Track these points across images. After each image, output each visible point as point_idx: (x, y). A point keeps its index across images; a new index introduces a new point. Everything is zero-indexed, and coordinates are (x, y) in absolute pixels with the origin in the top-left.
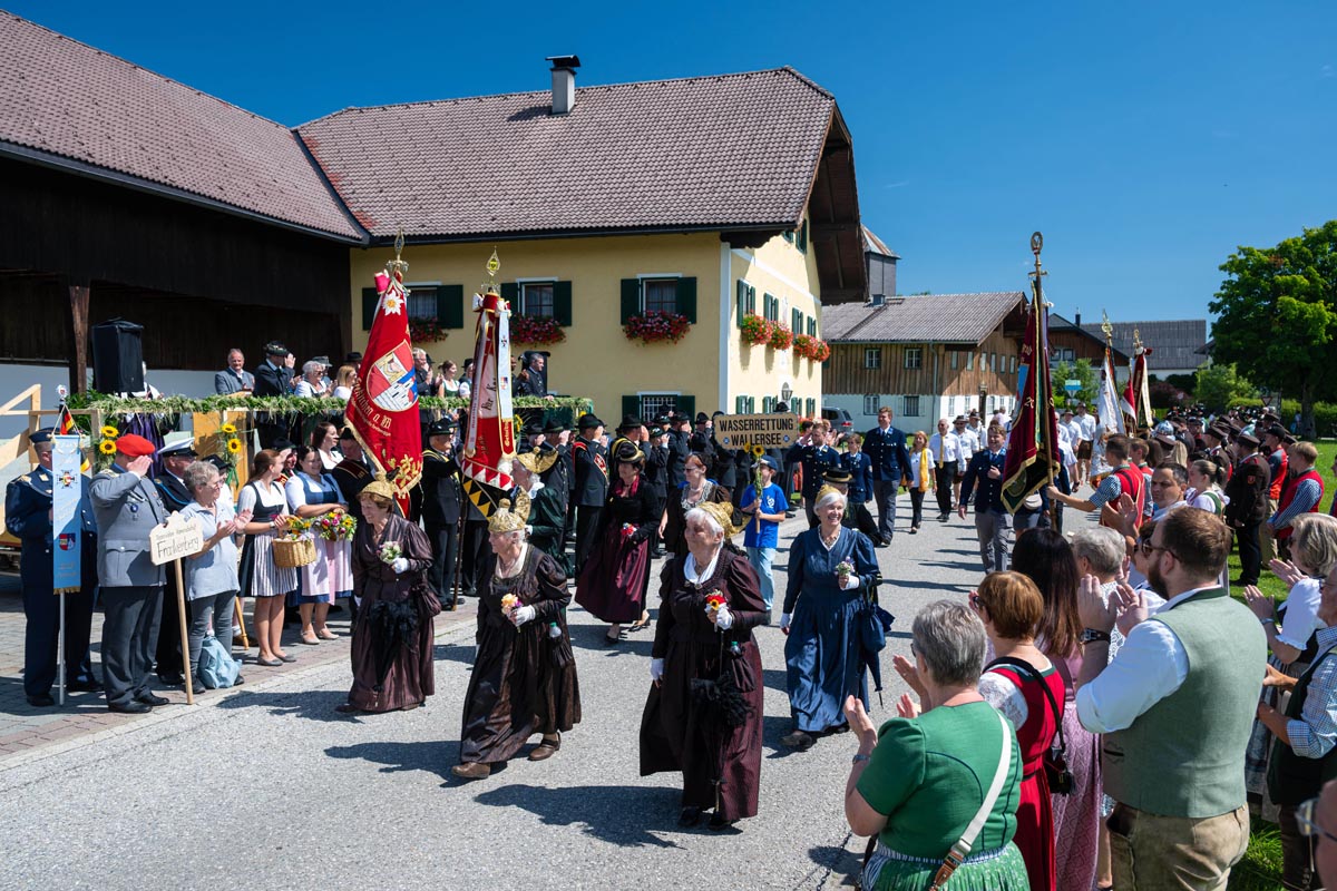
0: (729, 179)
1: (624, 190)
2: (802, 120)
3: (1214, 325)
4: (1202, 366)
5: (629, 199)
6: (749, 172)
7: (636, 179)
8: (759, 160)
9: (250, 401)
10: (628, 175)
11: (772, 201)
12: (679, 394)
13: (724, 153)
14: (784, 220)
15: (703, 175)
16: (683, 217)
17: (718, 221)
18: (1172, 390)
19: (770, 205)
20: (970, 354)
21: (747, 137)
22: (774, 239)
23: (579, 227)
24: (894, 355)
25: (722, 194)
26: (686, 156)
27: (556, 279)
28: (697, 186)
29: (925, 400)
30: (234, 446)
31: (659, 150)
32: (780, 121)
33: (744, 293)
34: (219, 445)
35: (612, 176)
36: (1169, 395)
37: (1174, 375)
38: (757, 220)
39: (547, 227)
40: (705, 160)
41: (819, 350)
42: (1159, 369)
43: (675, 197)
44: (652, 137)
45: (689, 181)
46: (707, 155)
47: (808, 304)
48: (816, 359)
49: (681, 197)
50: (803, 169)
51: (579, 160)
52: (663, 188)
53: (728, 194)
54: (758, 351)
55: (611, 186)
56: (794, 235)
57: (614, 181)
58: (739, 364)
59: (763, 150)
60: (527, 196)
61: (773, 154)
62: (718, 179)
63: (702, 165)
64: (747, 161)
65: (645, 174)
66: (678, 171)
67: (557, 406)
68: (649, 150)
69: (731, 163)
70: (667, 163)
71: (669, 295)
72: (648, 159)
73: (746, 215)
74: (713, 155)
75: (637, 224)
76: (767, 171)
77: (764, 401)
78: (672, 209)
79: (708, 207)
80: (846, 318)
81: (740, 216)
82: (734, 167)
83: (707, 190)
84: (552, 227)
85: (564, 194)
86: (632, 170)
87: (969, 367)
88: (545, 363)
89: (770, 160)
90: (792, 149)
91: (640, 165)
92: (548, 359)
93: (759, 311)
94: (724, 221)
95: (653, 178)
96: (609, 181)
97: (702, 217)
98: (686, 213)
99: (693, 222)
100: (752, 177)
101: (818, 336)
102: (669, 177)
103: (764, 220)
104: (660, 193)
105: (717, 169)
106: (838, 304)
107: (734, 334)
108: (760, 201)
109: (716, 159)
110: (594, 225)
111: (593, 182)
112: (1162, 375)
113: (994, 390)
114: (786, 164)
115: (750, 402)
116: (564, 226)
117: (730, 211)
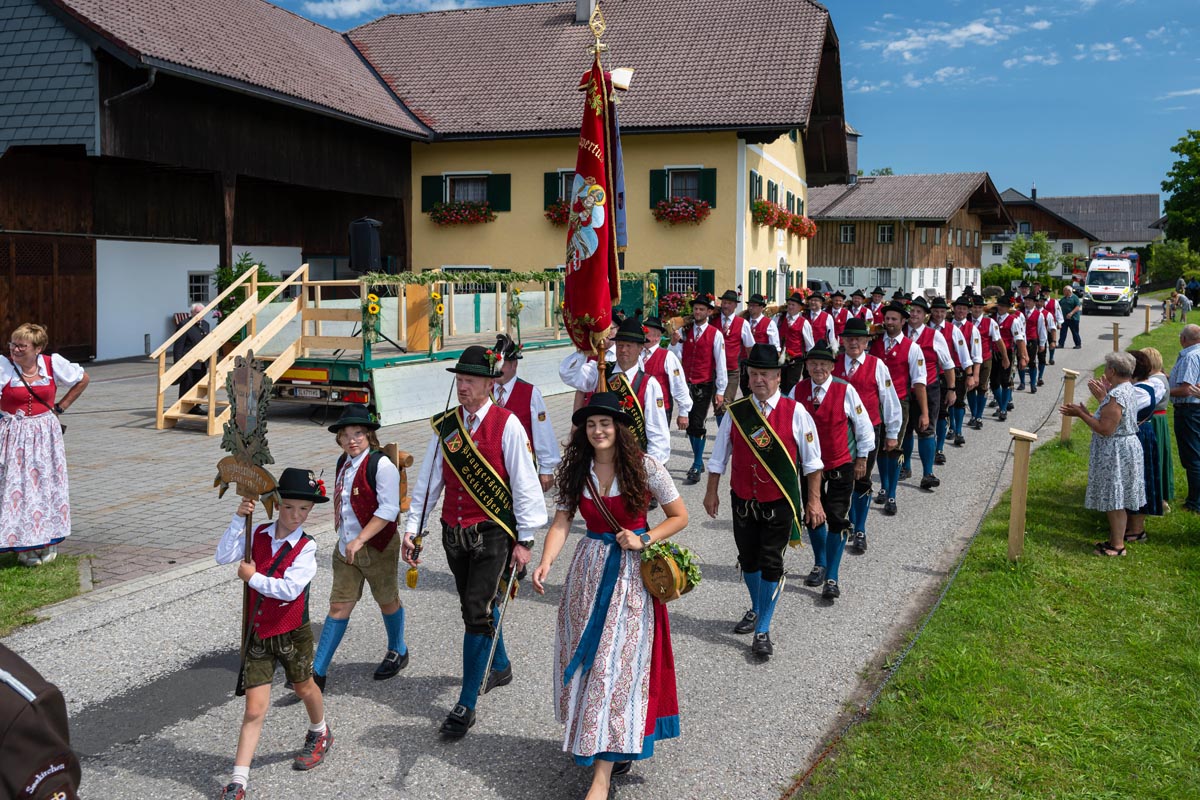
0: (741, 83)
1: (650, 93)
2: (801, 31)
4: (1157, 239)
7: (660, 83)
8: (766, 67)
10: (652, 79)
11: (782, 104)
12: (701, 268)
14: (795, 122)
15: (718, 80)
16: (706, 118)
17: (738, 122)
19: (781, 108)
20: (938, 230)
21: (754, 46)
22: (781, 137)
24: (867, 232)
25: (737, 97)
26: (701, 63)
28: (715, 90)
29: (897, 273)
31: (676, 56)
32: (781, 32)
33: (755, 180)
38: (771, 122)
40: (719, 66)
41: (809, 228)
43: (696, 99)
44: (669, 45)
45: (707, 85)
46: (720, 62)
48: (804, 235)
49: (701, 99)
50: (805, 75)
52: (685, 91)
53: (742, 97)
54: (764, 231)
55: (638, 89)
57: (640, 84)
58: (751, 244)
59: (769, 58)
60: (564, 97)
61: (777, 62)
62: (731, 83)
63: (717, 71)
64: (756, 68)
65: (666, 78)
66: (695, 76)
68: (667, 55)
69: (741, 69)
70: (685, 68)
71: (691, 184)
72: (668, 65)
73: (760, 117)
74: (725, 61)
75: (667, 124)
77: (768, 274)
78: (695, 110)
79: (726, 109)
81: (756, 117)
82: (745, 73)
83: (723, 94)
86: (654, 74)
87: (937, 242)
90: (794, 57)
93: (765, 196)
95: (674, 82)
97: (725, 119)
98: (708, 114)
101: (805, 215)
102: (689, 81)
103: (777, 121)
104: (682, 96)
105: (730, 74)
107: (748, 215)
109: (728, 65)
110: (630, 125)
113: (960, 264)
115: (758, 275)
117: (746, 113)
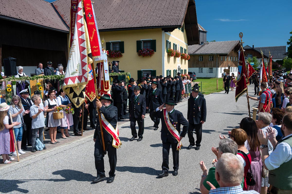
0: (164, 14)
1: (137, 17)
3: (288, 48)
4: (285, 58)
5: (138, 20)
6: (169, 12)
7: (140, 14)
8: (171, 9)
9: (44, 77)
10: (138, 13)
11: (175, 20)
12: (152, 70)
13: (162, 7)
14: (178, 25)
15: (157, 13)
16: (152, 24)
18: (277, 64)
19: (174, 21)
20: (226, 57)
21: (168, 3)
22: (175, 30)
23: (126, 28)
24: (206, 58)
25: (162, 18)
26: (152, 8)
27: (120, 41)
28: (156, 16)
29: (214, 69)
30: (41, 88)
31: (145, 7)
33: (168, 43)
34: (37, 88)
35: (134, 14)
36: (277, 65)
37: (278, 60)
38: (171, 25)
39: (117, 28)
40: (157, 9)
41: (188, 57)
42: (274, 59)
43: (150, 19)
45: (153, 15)
47: (185, 46)
48: (187, 59)
50: (183, 11)
51: (125, 10)
52: (147, 17)
53: (164, 18)
54: (172, 58)
55: (133, 16)
56: (181, 28)
57: (134, 15)
58: (167, 62)
59: (172, 6)
60: (112, 20)
61: (175, 7)
62: (161, 14)
63: (157, 10)
64: (168, 9)
65: (142, 13)
66: (150, 12)
67: (121, 75)
68: (143, 7)
69: (164, 10)
70: (148, 10)
71: (149, 45)
72: (143, 9)
73: (168, 24)
74: (159, 8)
75: (140, 26)
76: (173, 12)
77: (174, 71)
78: (149, 22)
79: (158, 22)
80: (194, 48)
81: (167, 24)
83: (158, 17)
84: (119, 28)
85: (121, 19)
87: (226, 60)
88: (118, 64)
89: (174, 9)
90: (180, 6)
91: (141, 11)
92: (119, 63)
93: (172, 48)
94: (163, 25)
95: (144, 14)
96: (133, 15)
97: (157, 24)
98: (153, 23)
99: (155, 25)
100: (170, 13)
101: (187, 53)
102: (148, 14)
103: (173, 25)
104: (146, 18)
105: (161, 11)
106: (192, 45)
107: (166, 54)
108: (172, 20)
110: (129, 27)
111: (129, 15)
112: (275, 60)
113: (232, 66)
114: (178, 10)
115: (170, 71)
116: (122, 27)
117: (164, 23)
